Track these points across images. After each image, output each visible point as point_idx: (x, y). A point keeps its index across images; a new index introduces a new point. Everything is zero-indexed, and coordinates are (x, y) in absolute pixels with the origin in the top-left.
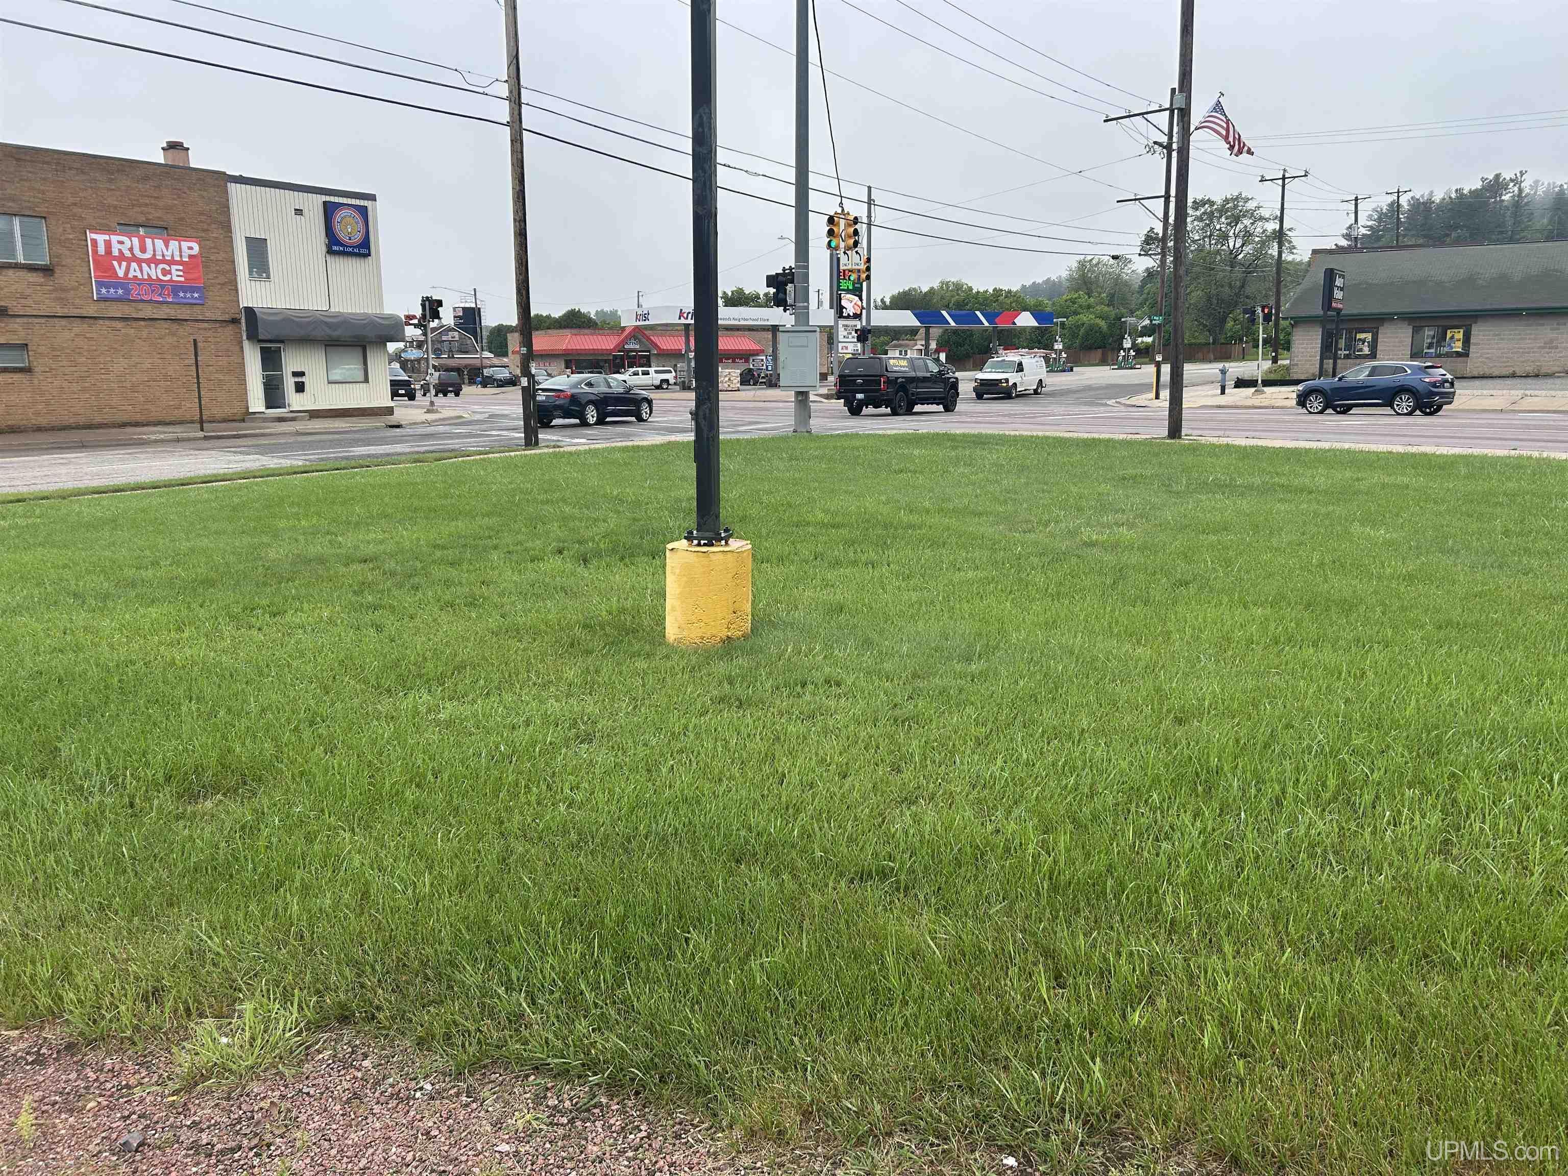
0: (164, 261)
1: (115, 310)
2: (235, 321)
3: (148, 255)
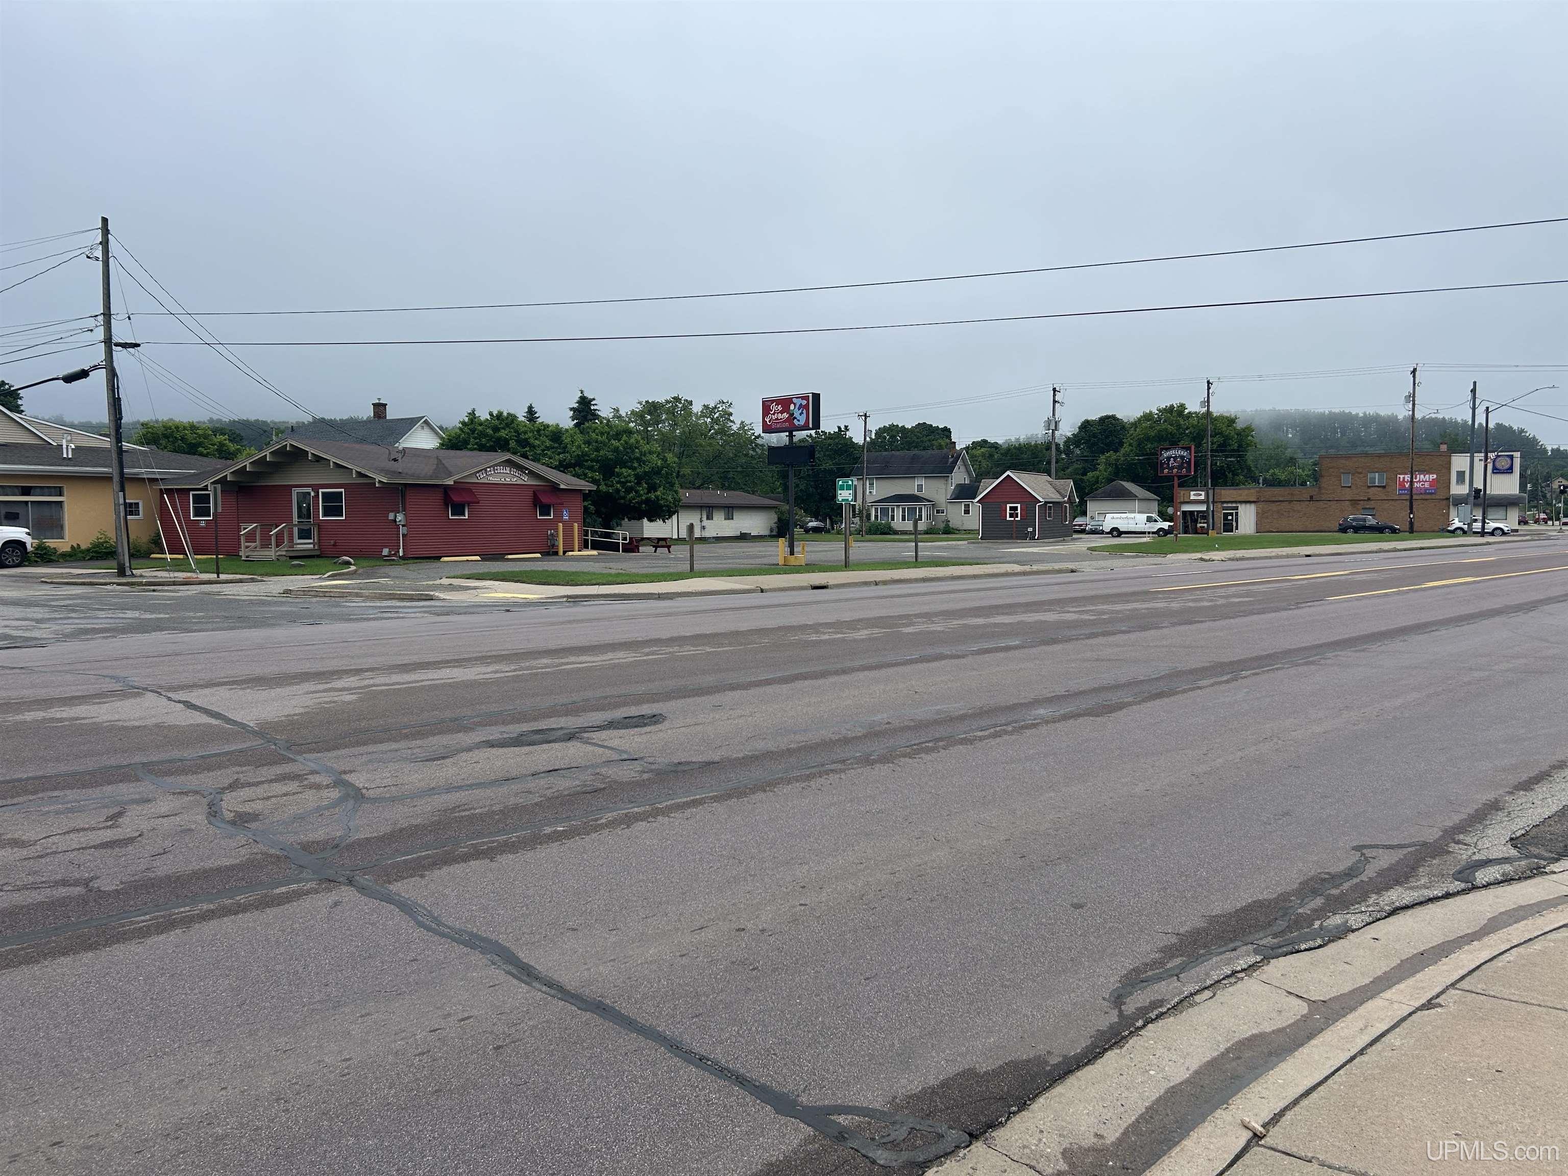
0: (1423, 481)
1: (1404, 497)
2: (1449, 500)
3: (1418, 479)
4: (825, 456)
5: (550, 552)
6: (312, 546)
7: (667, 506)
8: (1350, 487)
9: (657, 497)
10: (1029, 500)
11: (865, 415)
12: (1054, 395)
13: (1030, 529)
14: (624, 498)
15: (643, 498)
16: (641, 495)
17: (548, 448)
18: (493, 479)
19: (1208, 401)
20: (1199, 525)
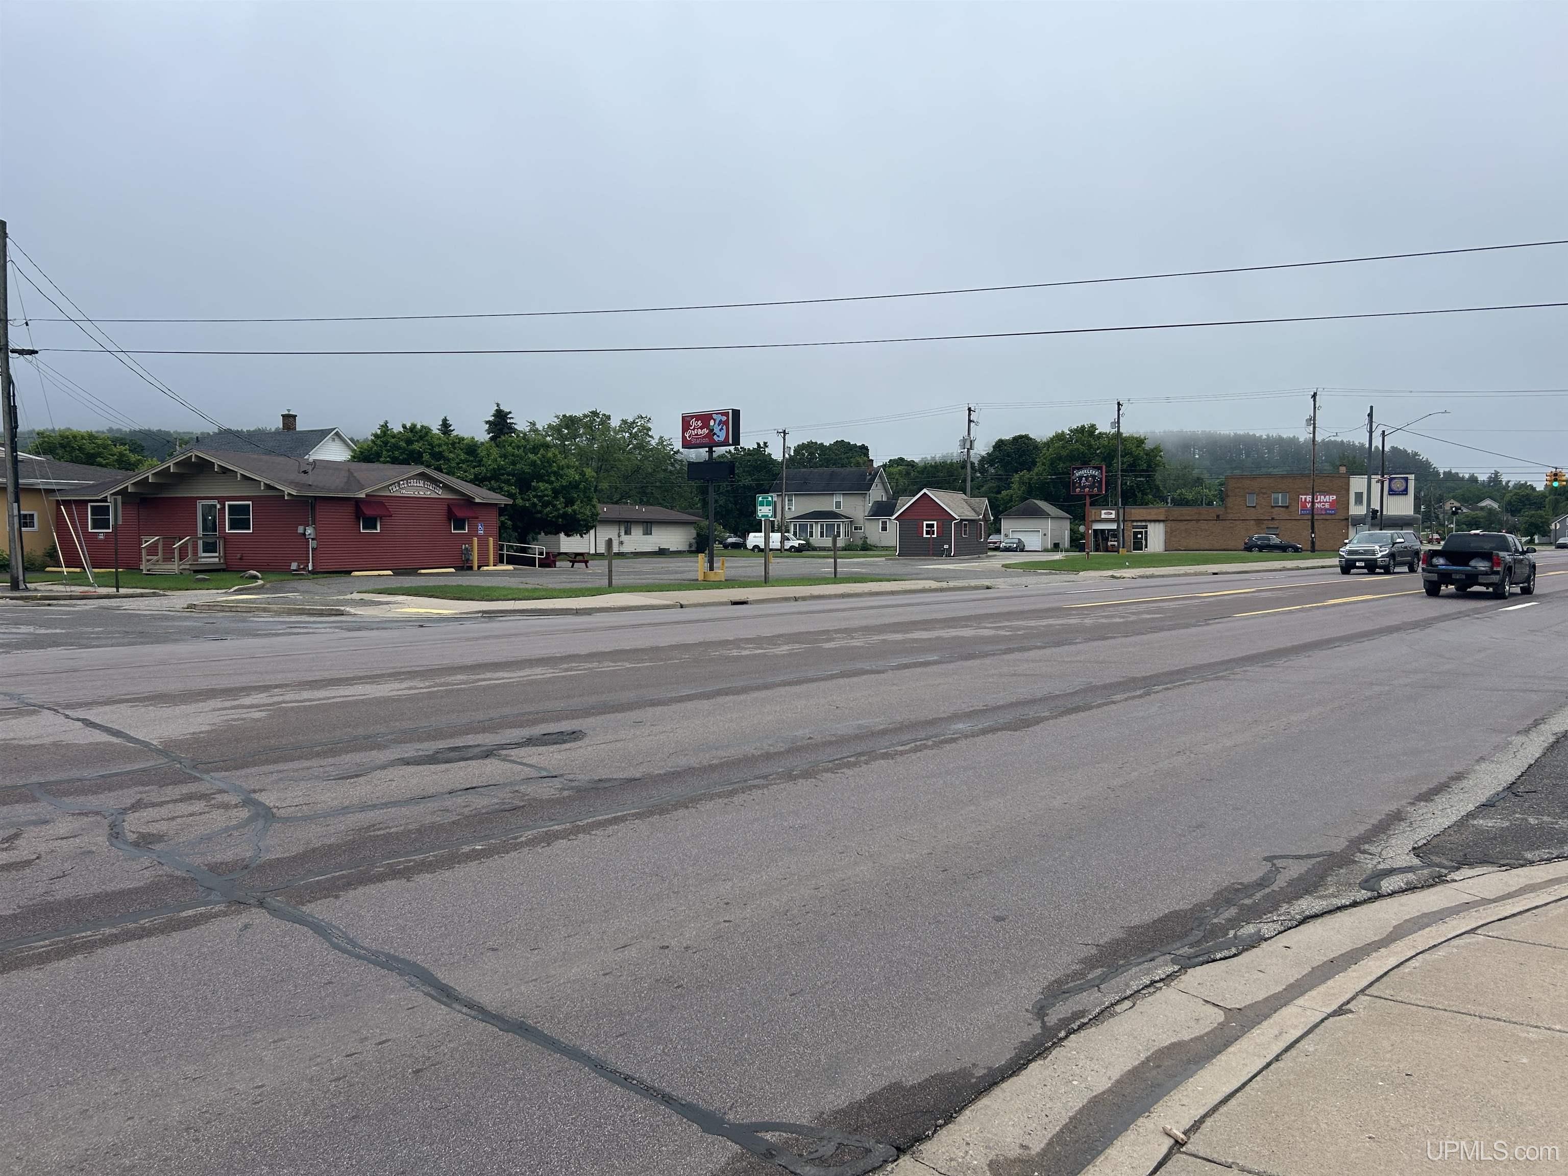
0: (1323, 502)
1: (1306, 517)
2: (1347, 519)
3: (1318, 500)
4: (744, 472)
5: (464, 566)
6: (217, 560)
7: (584, 520)
8: (1254, 507)
9: (574, 511)
10: (944, 517)
11: (784, 432)
12: (969, 415)
13: (946, 547)
14: (540, 512)
15: (561, 512)
16: (559, 509)
17: (463, 462)
18: (405, 493)
19: (1118, 422)
20: (1110, 543)
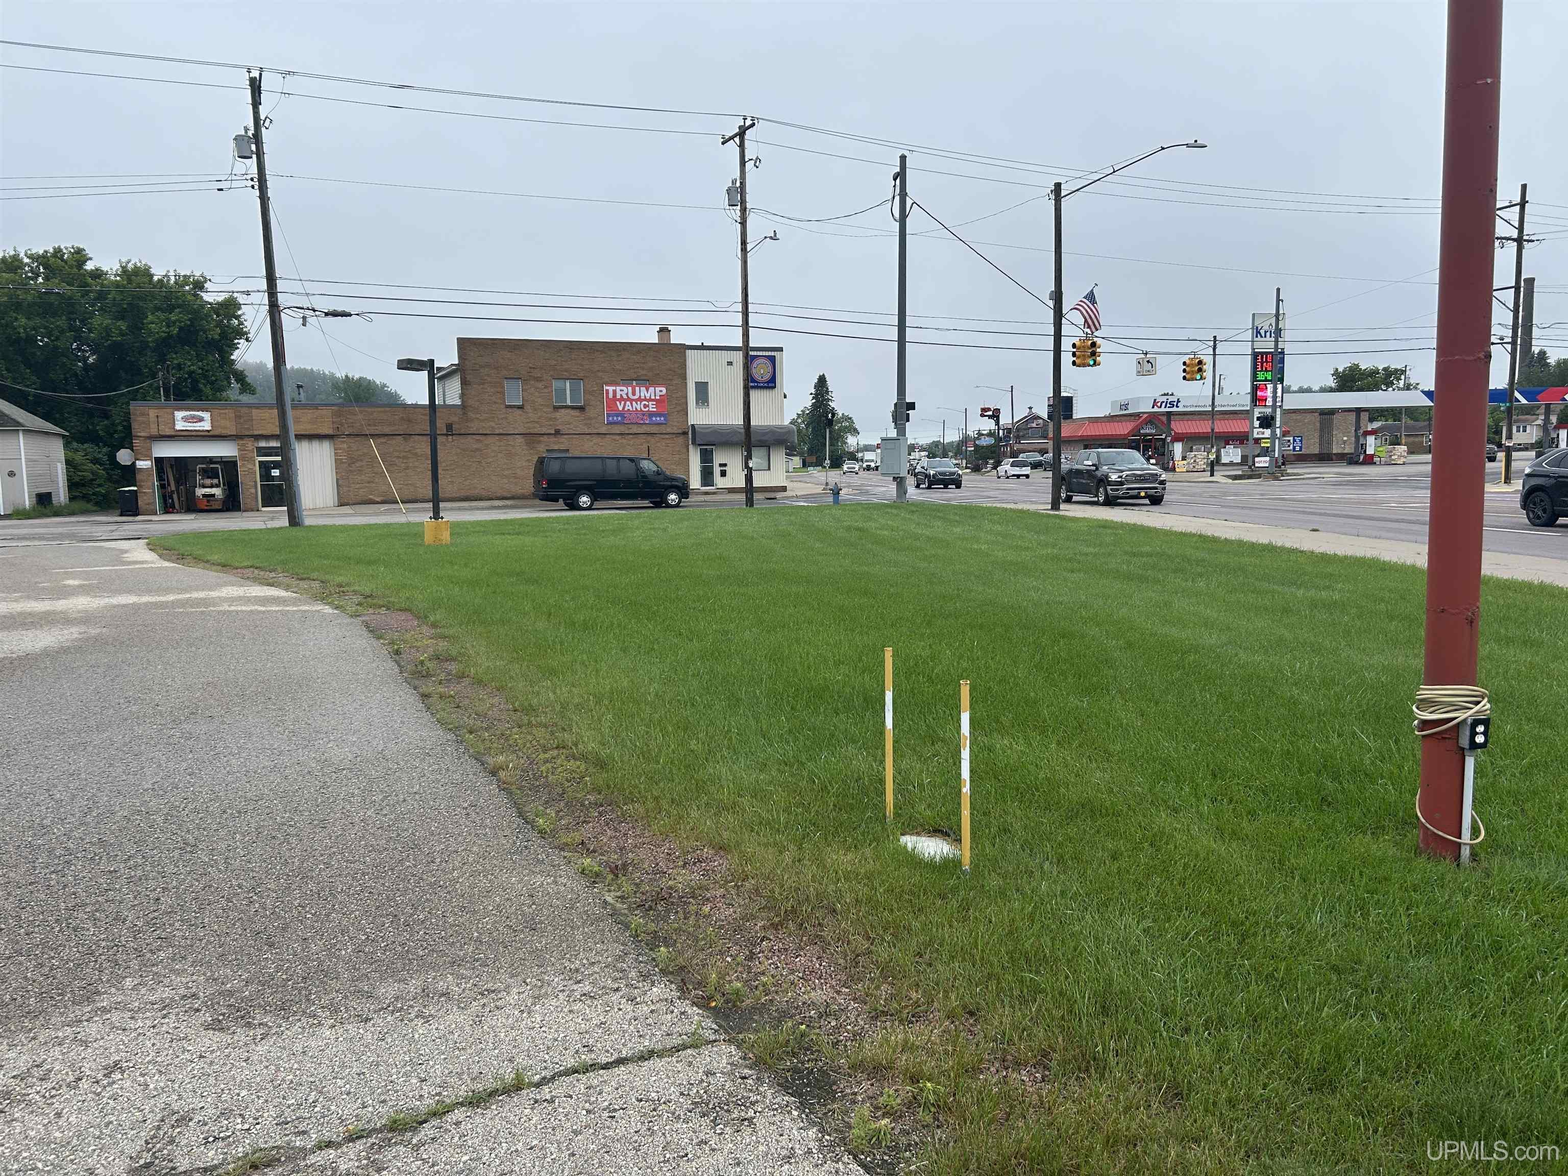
0: (645, 400)
1: (617, 429)
2: (685, 433)
3: (636, 397)
8: (520, 407)
19: (257, 138)
20: (200, 492)
